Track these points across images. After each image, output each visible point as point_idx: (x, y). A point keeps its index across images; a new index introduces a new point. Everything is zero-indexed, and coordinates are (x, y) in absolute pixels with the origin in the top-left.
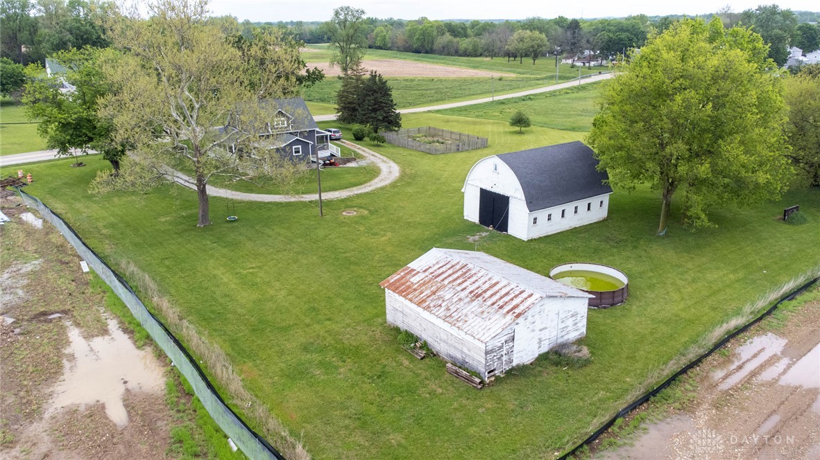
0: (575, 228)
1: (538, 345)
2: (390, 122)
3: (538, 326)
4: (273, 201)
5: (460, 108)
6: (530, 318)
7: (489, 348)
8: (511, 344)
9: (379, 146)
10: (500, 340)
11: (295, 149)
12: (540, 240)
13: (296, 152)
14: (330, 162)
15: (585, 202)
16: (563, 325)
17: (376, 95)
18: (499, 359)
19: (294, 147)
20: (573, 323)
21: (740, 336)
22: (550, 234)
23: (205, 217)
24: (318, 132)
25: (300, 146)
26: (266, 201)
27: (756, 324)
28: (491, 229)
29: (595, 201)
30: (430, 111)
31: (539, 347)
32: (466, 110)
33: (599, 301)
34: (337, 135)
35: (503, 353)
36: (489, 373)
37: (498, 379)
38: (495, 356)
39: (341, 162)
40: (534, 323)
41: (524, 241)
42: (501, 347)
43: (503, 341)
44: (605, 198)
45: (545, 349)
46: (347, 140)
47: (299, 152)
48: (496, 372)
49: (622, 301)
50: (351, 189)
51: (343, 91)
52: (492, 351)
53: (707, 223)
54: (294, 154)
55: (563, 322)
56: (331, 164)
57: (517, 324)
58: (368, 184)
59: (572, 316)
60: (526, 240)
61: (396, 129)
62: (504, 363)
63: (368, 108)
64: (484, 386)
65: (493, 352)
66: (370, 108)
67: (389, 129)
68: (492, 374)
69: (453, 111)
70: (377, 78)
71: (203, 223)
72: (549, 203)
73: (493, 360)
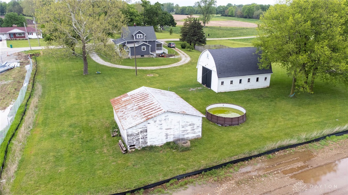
0: (248, 90)
1: (165, 137)
2: (200, 42)
3: (165, 126)
4: (123, 68)
5: (245, 39)
6: (158, 121)
7: (130, 133)
8: (145, 134)
9: (190, 51)
10: (137, 130)
11: (143, 48)
12: (225, 93)
13: (143, 49)
14: (162, 55)
15: (255, 77)
16: (184, 129)
17: (195, 29)
18: (137, 140)
19: (142, 47)
20: (191, 129)
21: (287, 149)
22: (232, 91)
23: (86, 70)
24: (157, 42)
25: (145, 47)
26: (120, 68)
27: (304, 145)
28: (205, 86)
29: (262, 77)
30: (229, 40)
31: (167, 138)
32: (247, 40)
33: (223, 122)
34: (173, 45)
35: (140, 137)
36: (130, 146)
37: (137, 151)
38: (133, 138)
39: (168, 56)
40: (161, 124)
41: (215, 92)
42: (138, 134)
43: (140, 131)
44: (269, 76)
45: (171, 139)
46: (178, 48)
47: (144, 49)
48: (135, 147)
49: (238, 124)
50: (160, 66)
51: (183, 27)
52: (131, 135)
53: (308, 91)
54: (142, 50)
55: (183, 127)
56: (162, 56)
57: (149, 123)
58: (170, 65)
59: (190, 125)
60: (217, 92)
61: (203, 45)
62: (141, 143)
63: (191, 35)
64: (126, 152)
65: (133, 136)
66: (192, 34)
67: (199, 45)
68: (132, 147)
69: (240, 40)
70: (197, 22)
71: (85, 73)
72: (231, 75)
73: (133, 140)
